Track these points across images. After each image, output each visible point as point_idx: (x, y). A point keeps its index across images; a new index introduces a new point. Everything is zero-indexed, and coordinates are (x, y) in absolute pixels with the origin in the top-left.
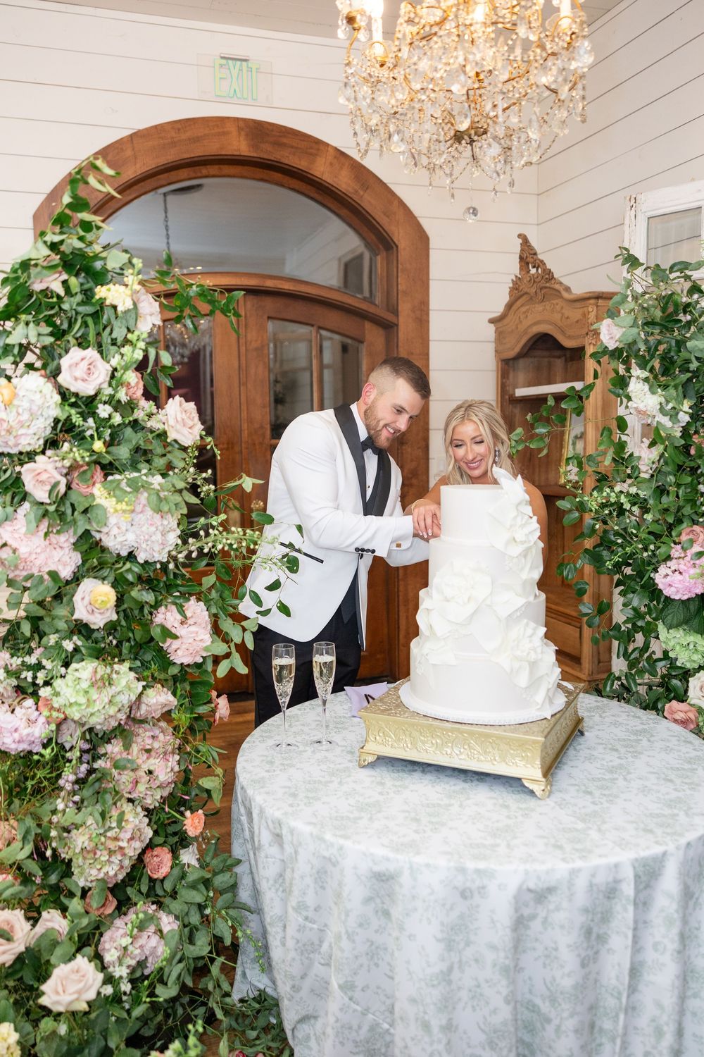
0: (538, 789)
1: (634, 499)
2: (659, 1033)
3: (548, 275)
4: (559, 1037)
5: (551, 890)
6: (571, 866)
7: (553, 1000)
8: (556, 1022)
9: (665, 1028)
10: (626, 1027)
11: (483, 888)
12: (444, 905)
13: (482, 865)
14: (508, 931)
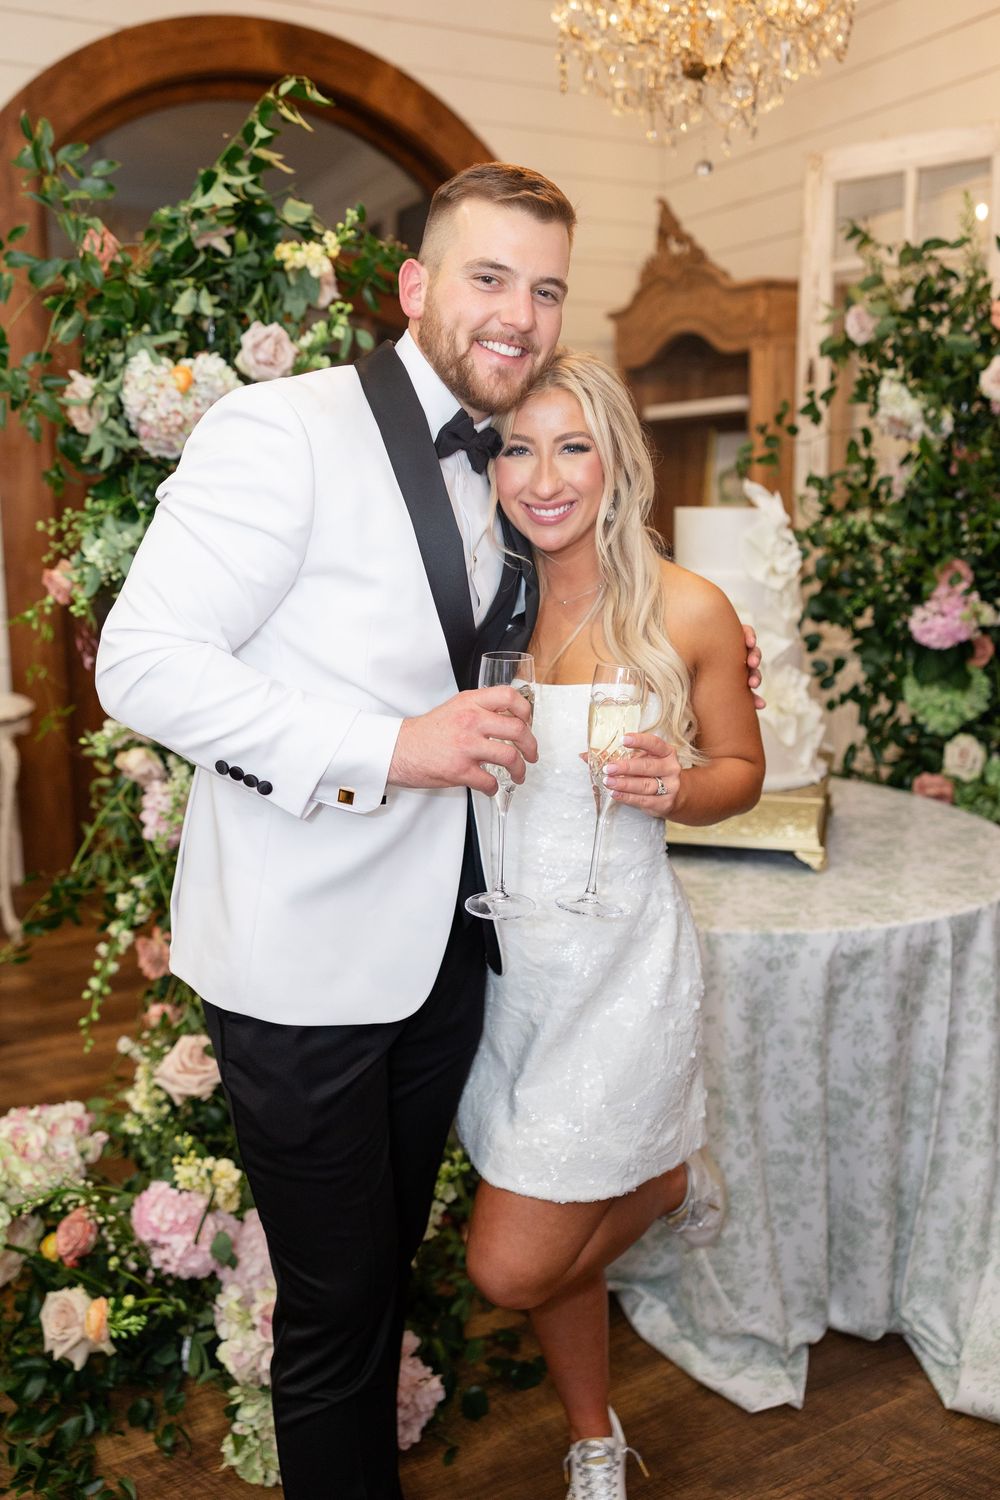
0: (815, 861)
1: (882, 530)
2: (976, 1109)
3: (698, 255)
4: (872, 1121)
5: (865, 954)
6: (886, 926)
7: (865, 1081)
8: (868, 1104)
9: (983, 1104)
10: (940, 1107)
11: (793, 955)
12: (748, 979)
13: (790, 931)
14: (821, 1002)
